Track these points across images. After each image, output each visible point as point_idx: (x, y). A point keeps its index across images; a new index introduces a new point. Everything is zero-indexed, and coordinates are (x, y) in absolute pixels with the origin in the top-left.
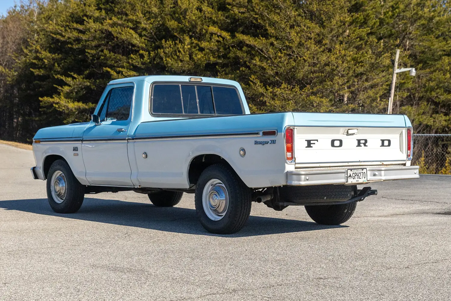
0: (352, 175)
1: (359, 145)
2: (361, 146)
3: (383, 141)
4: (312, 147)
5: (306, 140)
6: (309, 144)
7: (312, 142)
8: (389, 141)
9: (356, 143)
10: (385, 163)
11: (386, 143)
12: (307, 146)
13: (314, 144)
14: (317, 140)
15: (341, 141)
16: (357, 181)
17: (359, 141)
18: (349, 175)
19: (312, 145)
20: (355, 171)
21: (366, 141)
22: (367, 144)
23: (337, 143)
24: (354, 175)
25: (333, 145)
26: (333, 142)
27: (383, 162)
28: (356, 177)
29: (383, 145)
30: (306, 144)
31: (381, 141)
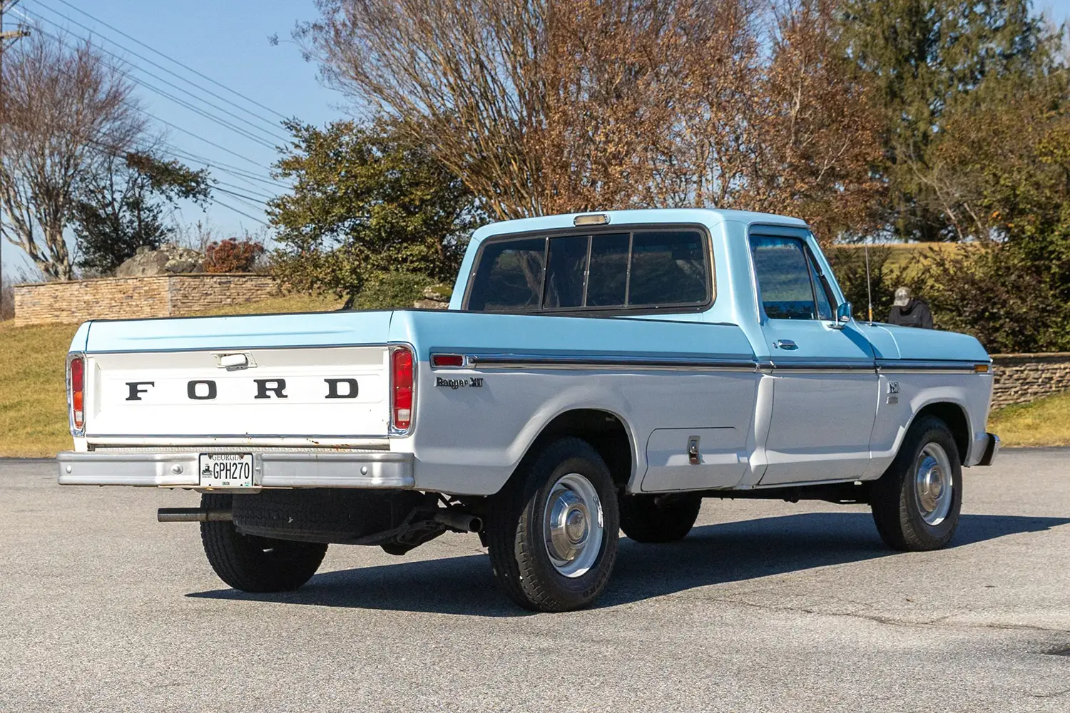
0: (212, 469)
1: (262, 393)
2: (269, 397)
3: (333, 384)
4: (140, 399)
5: (127, 384)
6: (134, 392)
7: (140, 387)
8: (354, 384)
9: (254, 389)
10: (322, 442)
11: (343, 389)
12: (128, 396)
13: (146, 391)
14: (153, 384)
15: (212, 385)
16: (224, 483)
17: (261, 384)
18: (203, 468)
19: (139, 395)
20: (223, 459)
21: (282, 384)
22: (284, 392)
23: (202, 390)
24: (217, 469)
25: (192, 394)
26: (192, 386)
27: (315, 440)
28: (223, 473)
29: (333, 394)
30: (126, 391)
31: (327, 385)
